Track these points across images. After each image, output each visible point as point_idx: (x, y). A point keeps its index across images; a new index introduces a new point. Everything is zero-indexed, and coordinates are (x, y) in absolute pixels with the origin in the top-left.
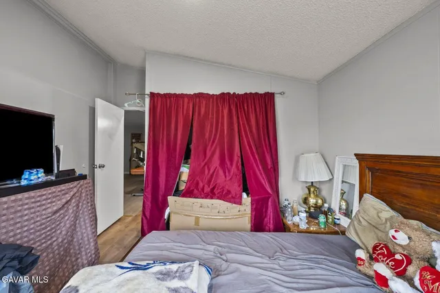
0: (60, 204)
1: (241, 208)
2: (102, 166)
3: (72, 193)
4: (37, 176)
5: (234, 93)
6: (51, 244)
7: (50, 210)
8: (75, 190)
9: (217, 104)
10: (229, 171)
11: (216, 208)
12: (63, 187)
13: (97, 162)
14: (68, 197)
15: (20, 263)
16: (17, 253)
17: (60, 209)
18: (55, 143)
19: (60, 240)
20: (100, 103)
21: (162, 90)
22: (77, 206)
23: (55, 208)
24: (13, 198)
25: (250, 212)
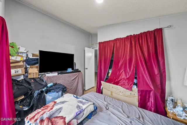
0: (74, 78)
1: (132, 93)
2: (87, 69)
3: (77, 76)
4: (70, 70)
5: (134, 35)
6: (72, 88)
7: (72, 79)
8: (78, 75)
9: (125, 42)
10: (129, 74)
11: (119, 89)
12: (75, 73)
13: (86, 67)
14: (76, 76)
15: (63, 89)
16: (63, 87)
17: (74, 79)
18: (74, 62)
19: (74, 88)
20: (86, 49)
21: (102, 41)
22: (78, 79)
23: (73, 79)
24: (64, 75)
25: (137, 96)
